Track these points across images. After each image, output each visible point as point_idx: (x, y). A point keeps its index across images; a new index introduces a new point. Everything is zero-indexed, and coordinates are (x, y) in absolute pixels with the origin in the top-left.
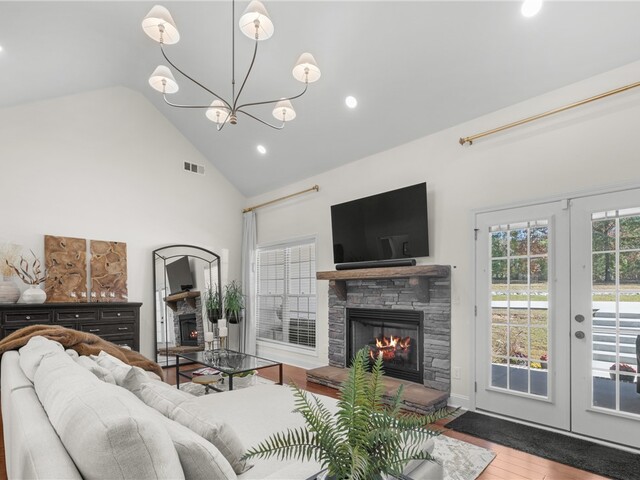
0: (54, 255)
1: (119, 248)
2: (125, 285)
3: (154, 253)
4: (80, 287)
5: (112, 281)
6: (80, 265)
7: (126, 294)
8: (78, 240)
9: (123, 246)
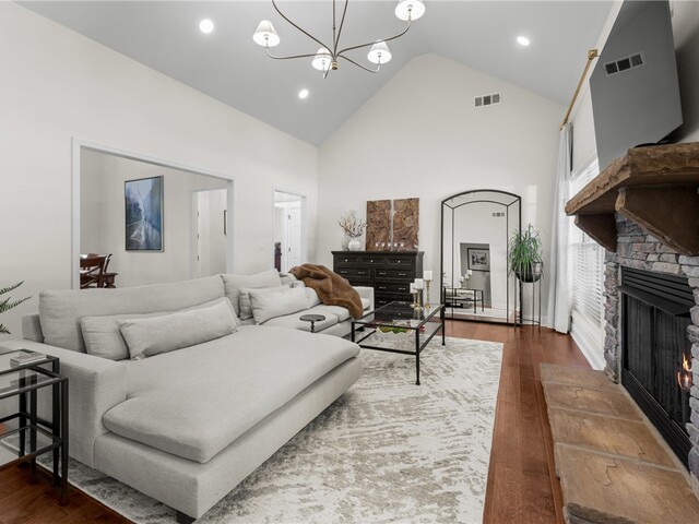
0: (371, 216)
1: (413, 204)
2: (416, 236)
3: (443, 203)
4: (386, 239)
5: (406, 233)
6: (386, 221)
7: (417, 244)
8: (385, 201)
9: (417, 200)
